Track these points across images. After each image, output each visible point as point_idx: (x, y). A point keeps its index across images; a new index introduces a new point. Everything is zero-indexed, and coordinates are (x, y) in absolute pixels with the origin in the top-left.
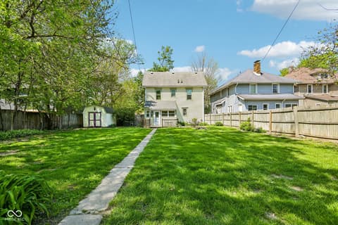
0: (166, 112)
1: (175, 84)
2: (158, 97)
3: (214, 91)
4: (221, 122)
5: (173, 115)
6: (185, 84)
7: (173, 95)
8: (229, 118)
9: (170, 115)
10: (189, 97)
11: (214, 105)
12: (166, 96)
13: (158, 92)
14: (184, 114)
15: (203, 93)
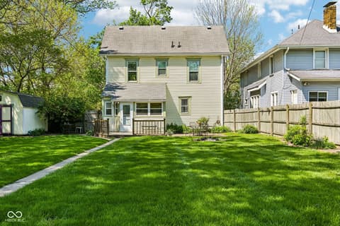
0: (146, 105)
1: (165, 49)
2: (132, 76)
3: (246, 64)
4: (256, 126)
5: (160, 112)
6: (185, 50)
7: (162, 72)
8: (269, 118)
9: (152, 112)
10: (193, 77)
11: (246, 91)
12: (147, 73)
13: (132, 67)
14: (184, 110)
15: (221, 67)
